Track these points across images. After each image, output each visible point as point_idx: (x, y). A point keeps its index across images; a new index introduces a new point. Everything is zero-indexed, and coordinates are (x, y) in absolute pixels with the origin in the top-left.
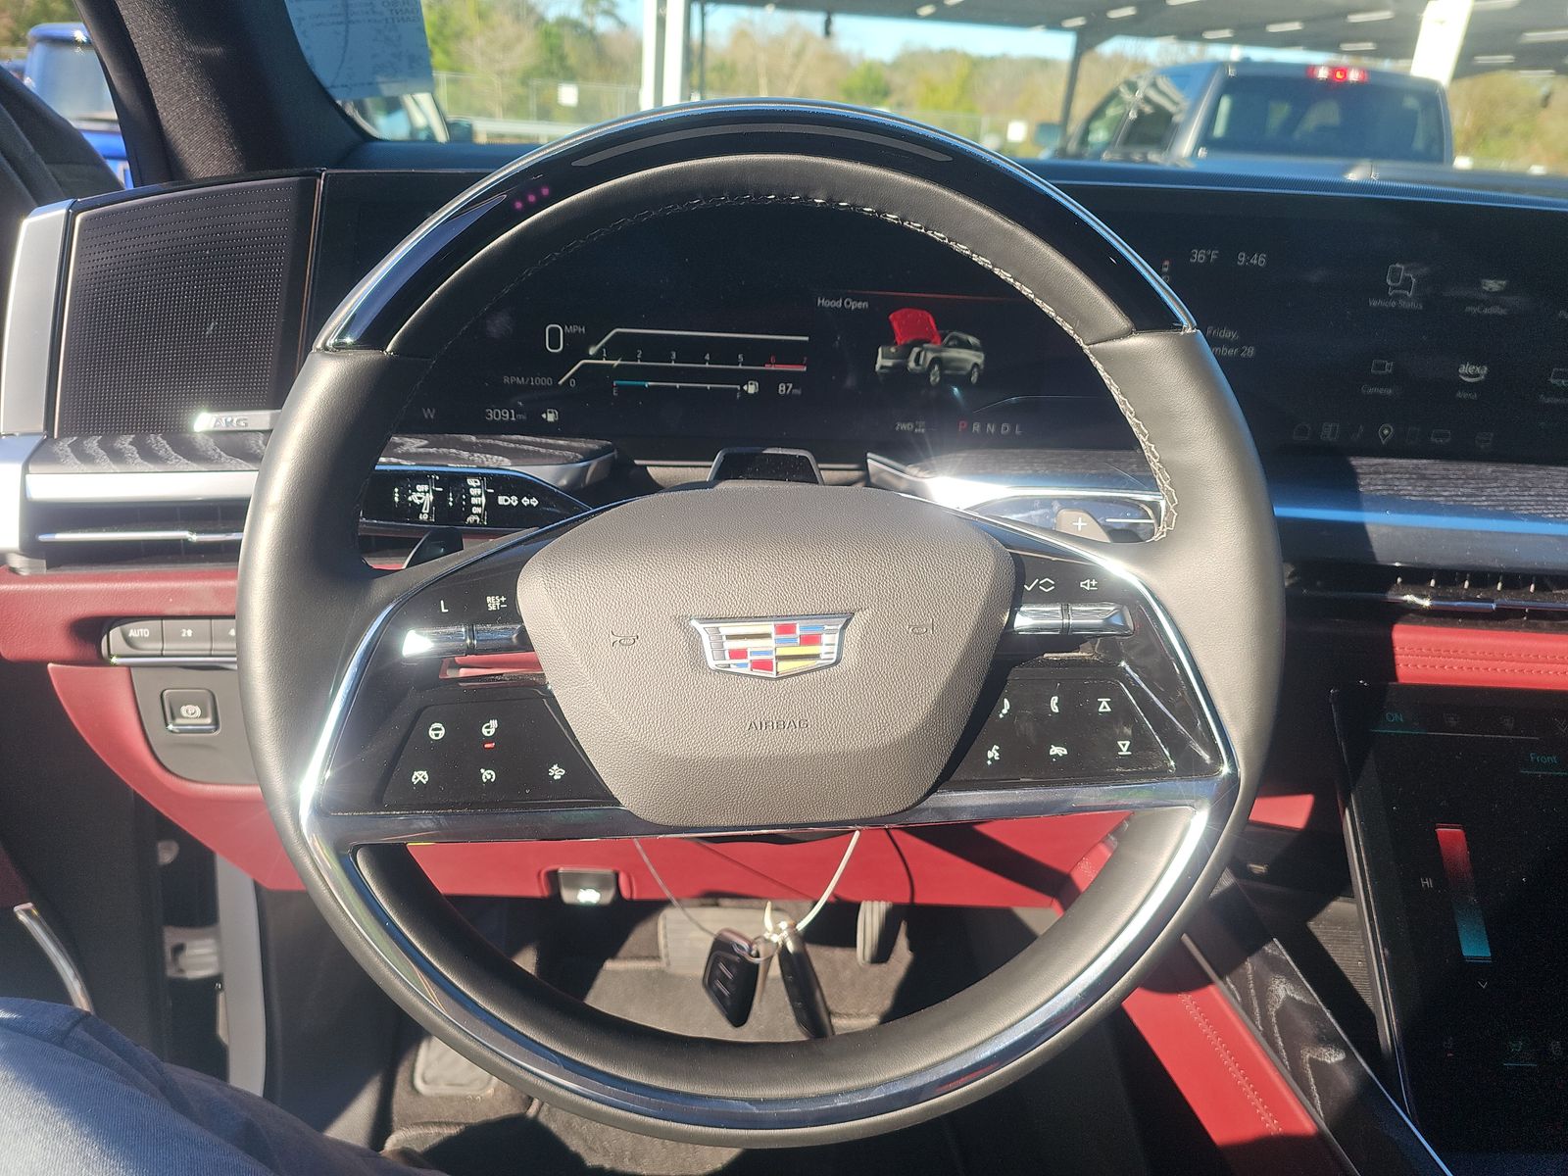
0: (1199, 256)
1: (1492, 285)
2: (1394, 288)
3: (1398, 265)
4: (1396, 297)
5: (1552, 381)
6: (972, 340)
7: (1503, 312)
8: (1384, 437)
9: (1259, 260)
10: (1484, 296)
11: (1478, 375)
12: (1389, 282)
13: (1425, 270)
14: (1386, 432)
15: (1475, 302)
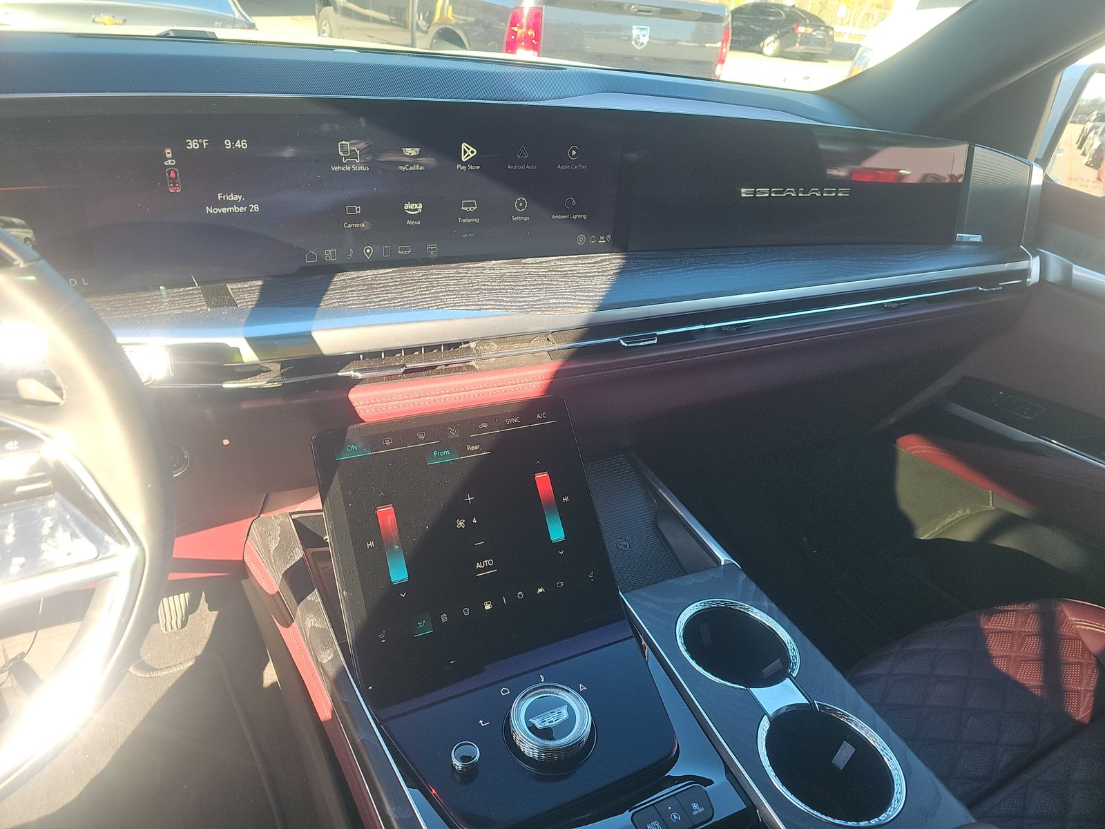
0: (193, 144)
1: (411, 151)
2: (346, 158)
3: (344, 142)
4: (348, 163)
5: (463, 208)
6: (16, 220)
7: (422, 168)
8: (368, 254)
9: (242, 144)
10: (407, 159)
11: (417, 210)
12: (341, 154)
13: (363, 145)
14: (368, 251)
15: (403, 164)
